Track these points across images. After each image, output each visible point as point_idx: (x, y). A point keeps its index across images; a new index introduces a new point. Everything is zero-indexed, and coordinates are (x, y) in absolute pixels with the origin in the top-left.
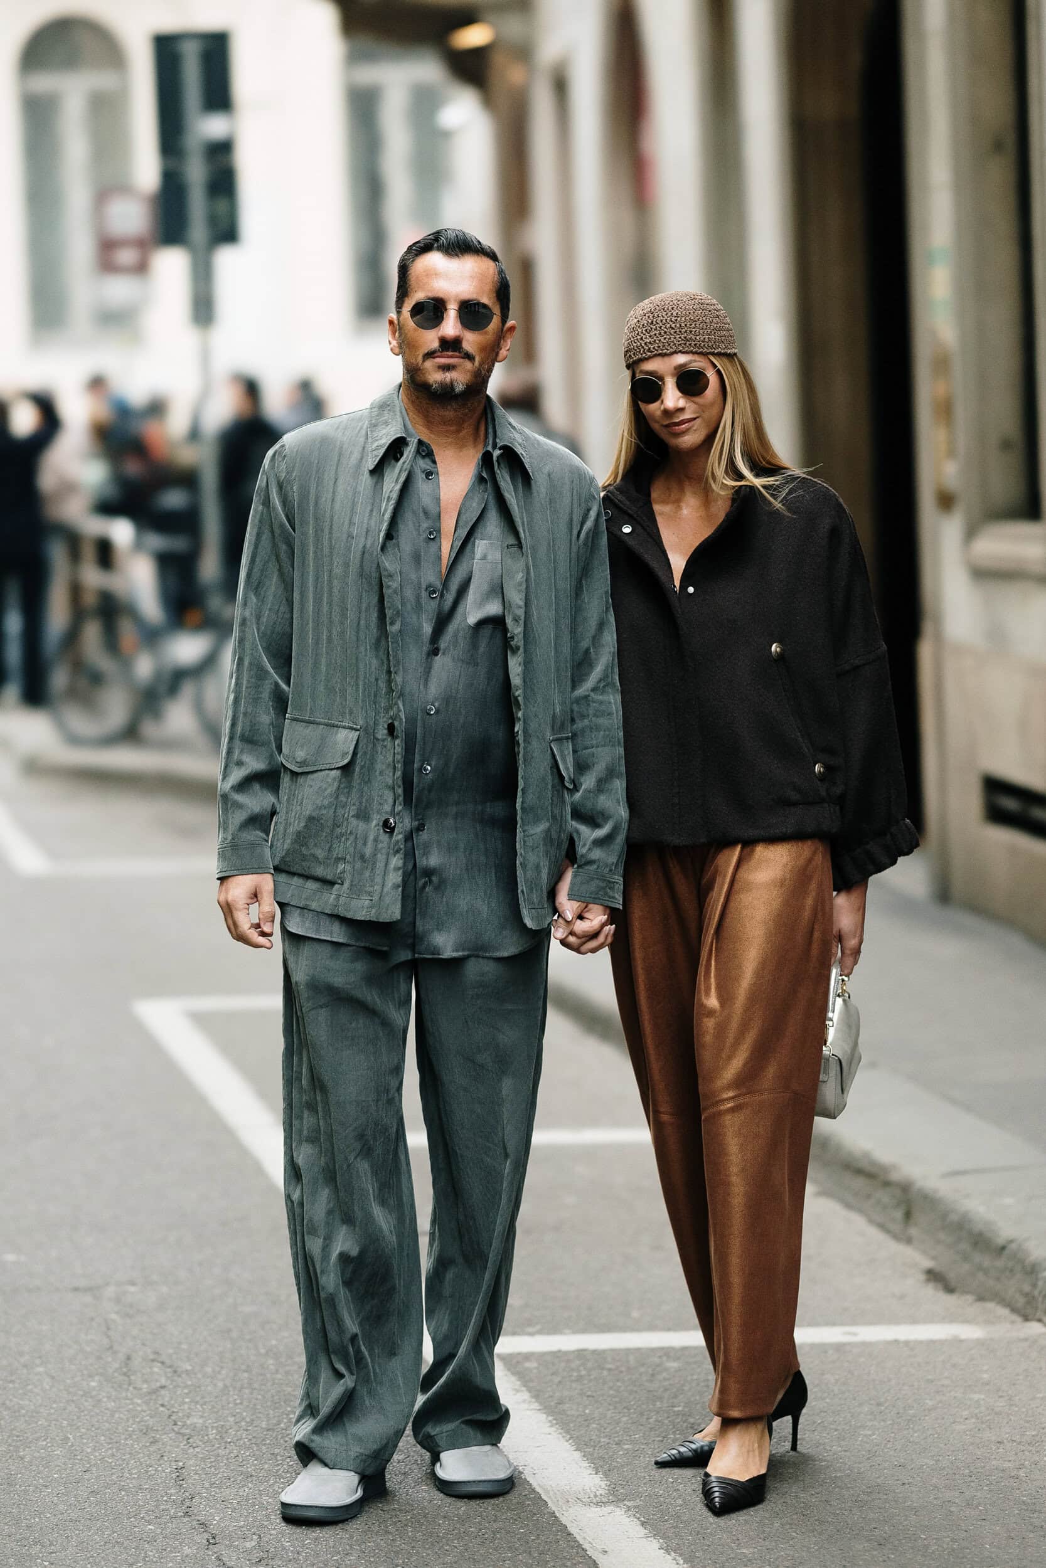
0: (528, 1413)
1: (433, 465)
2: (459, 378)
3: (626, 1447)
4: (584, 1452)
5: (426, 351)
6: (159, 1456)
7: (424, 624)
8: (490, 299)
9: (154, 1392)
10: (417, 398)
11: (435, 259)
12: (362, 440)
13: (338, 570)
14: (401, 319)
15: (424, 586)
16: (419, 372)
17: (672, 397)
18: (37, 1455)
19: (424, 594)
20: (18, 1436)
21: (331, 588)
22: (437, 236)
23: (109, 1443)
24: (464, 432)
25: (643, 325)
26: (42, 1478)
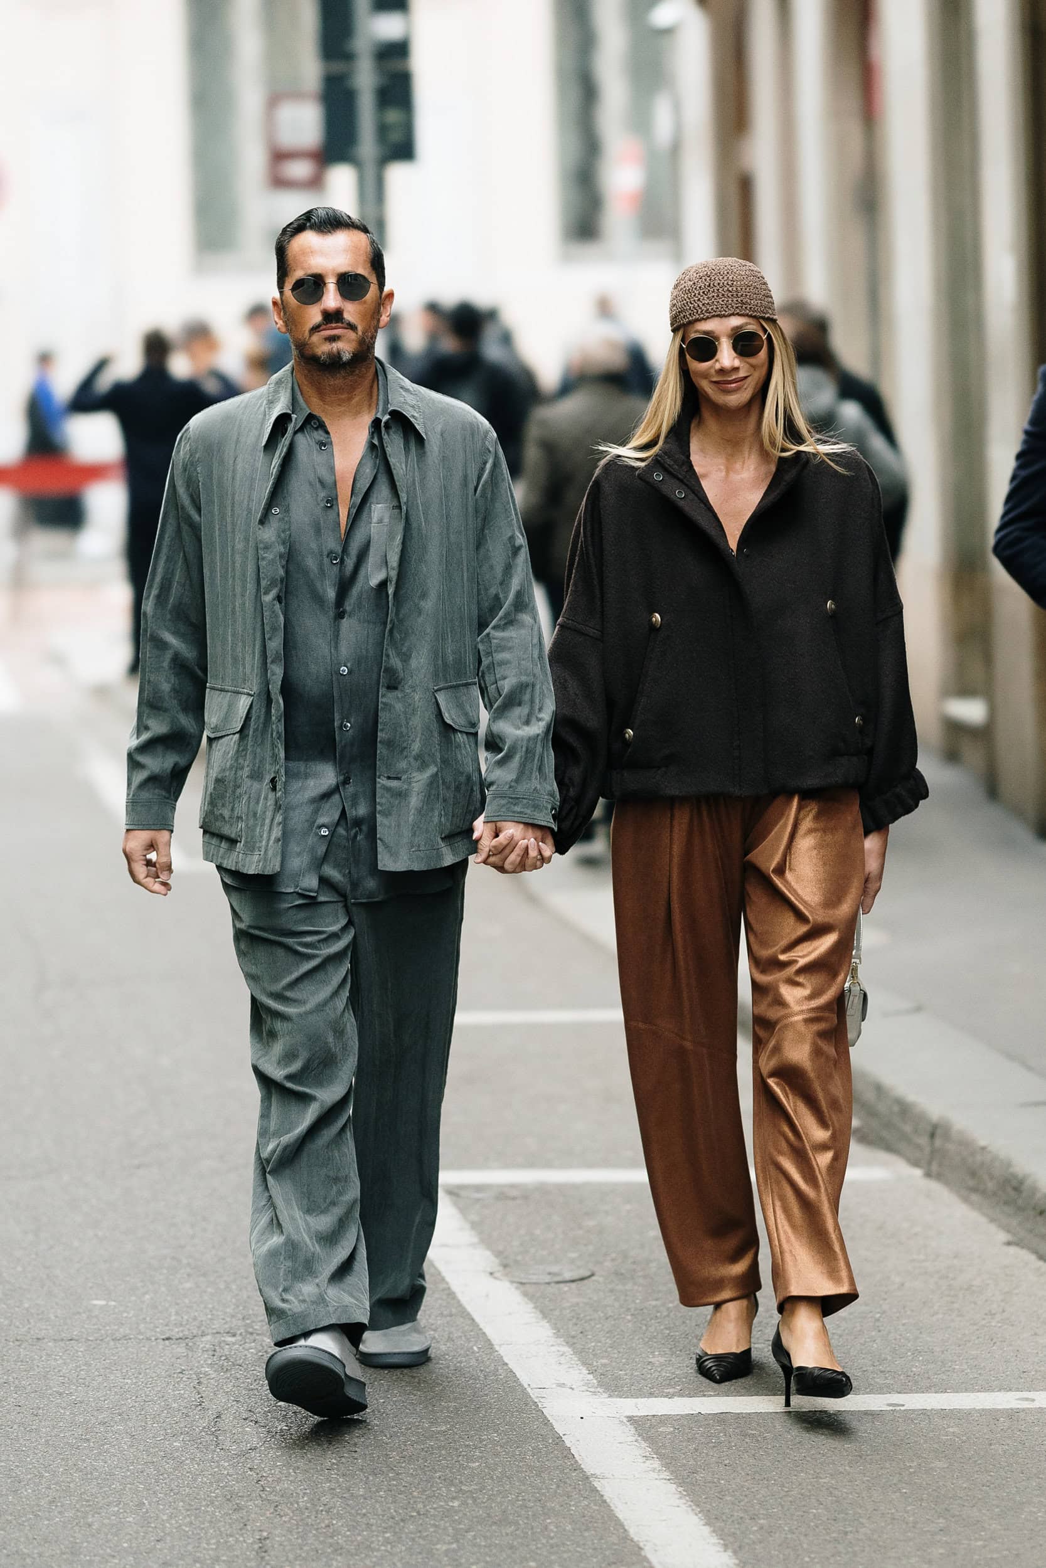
0: (657, 1482)
1: (326, 436)
2: (346, 348)
3: (762, 1521)
4: (714, 1526)
5: (311, 326)
6: (242, 1525)
7: (328, 590)
8: (365, 269)
9: (243, 1454)
10: (309, 371)
11: (309, 239)
12: (261, 416)
13: (239, 546)
14: (284, 298)
15: (325, 553)
16: (307, 346)
17: (726, 356)
18: (106, 1521)
19: (326, 561)
20: (88, 1501)
21: (234, 563)
22: (308, 215)
23: (188, 1510)
24: (356, 399)
25: (700, 287)
26: (110, 1547)
